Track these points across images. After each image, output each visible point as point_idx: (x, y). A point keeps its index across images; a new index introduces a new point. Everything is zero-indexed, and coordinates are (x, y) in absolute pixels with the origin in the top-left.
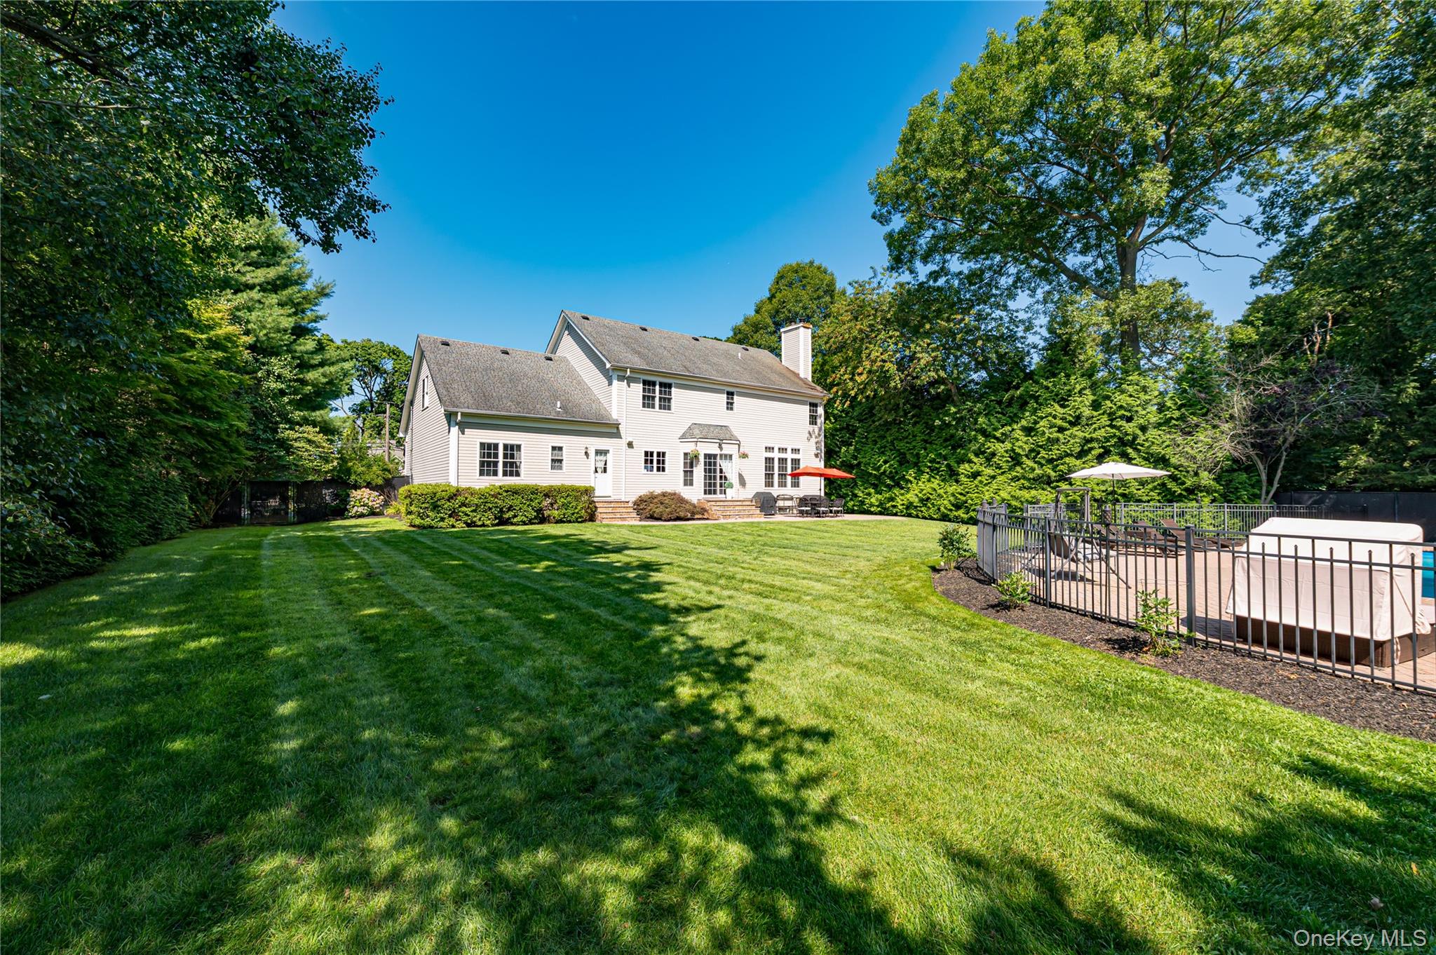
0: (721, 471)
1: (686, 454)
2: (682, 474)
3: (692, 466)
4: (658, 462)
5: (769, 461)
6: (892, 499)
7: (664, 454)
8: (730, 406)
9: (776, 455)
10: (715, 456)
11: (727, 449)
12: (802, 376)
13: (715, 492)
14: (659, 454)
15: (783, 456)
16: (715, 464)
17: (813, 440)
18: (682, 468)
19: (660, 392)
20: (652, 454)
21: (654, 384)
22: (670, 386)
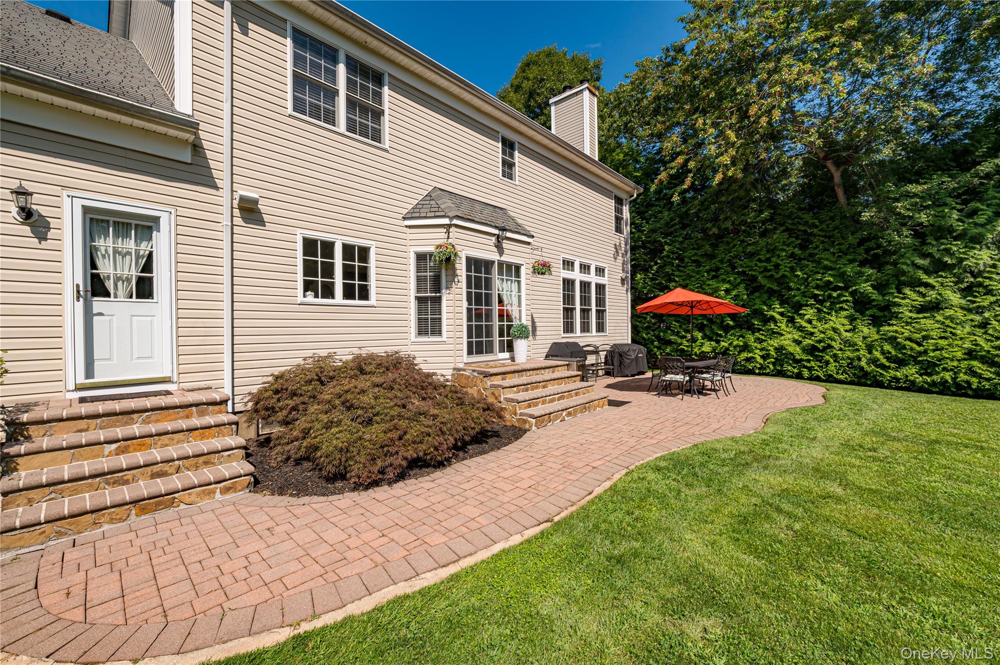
0: (501, 302)
1: (421, 257)
2: (413, 305)
3: (437, 288)
4: (348, 273)
5: (568, 284)
6: (746, 348)
7: (364, 253)
8: (508, 166)
9: (577, 276)
10: (488, 264)
11: (513, 254)
12: (587, 152)
13: (490, 350)
14: (348, 250)
15: (585, 278)
16: (488, 284)
17: (620, 259)
18: (413, 293)
19: (350, 84)
20: (328, 247)
21: (332, 55)
22: (378, 79)
